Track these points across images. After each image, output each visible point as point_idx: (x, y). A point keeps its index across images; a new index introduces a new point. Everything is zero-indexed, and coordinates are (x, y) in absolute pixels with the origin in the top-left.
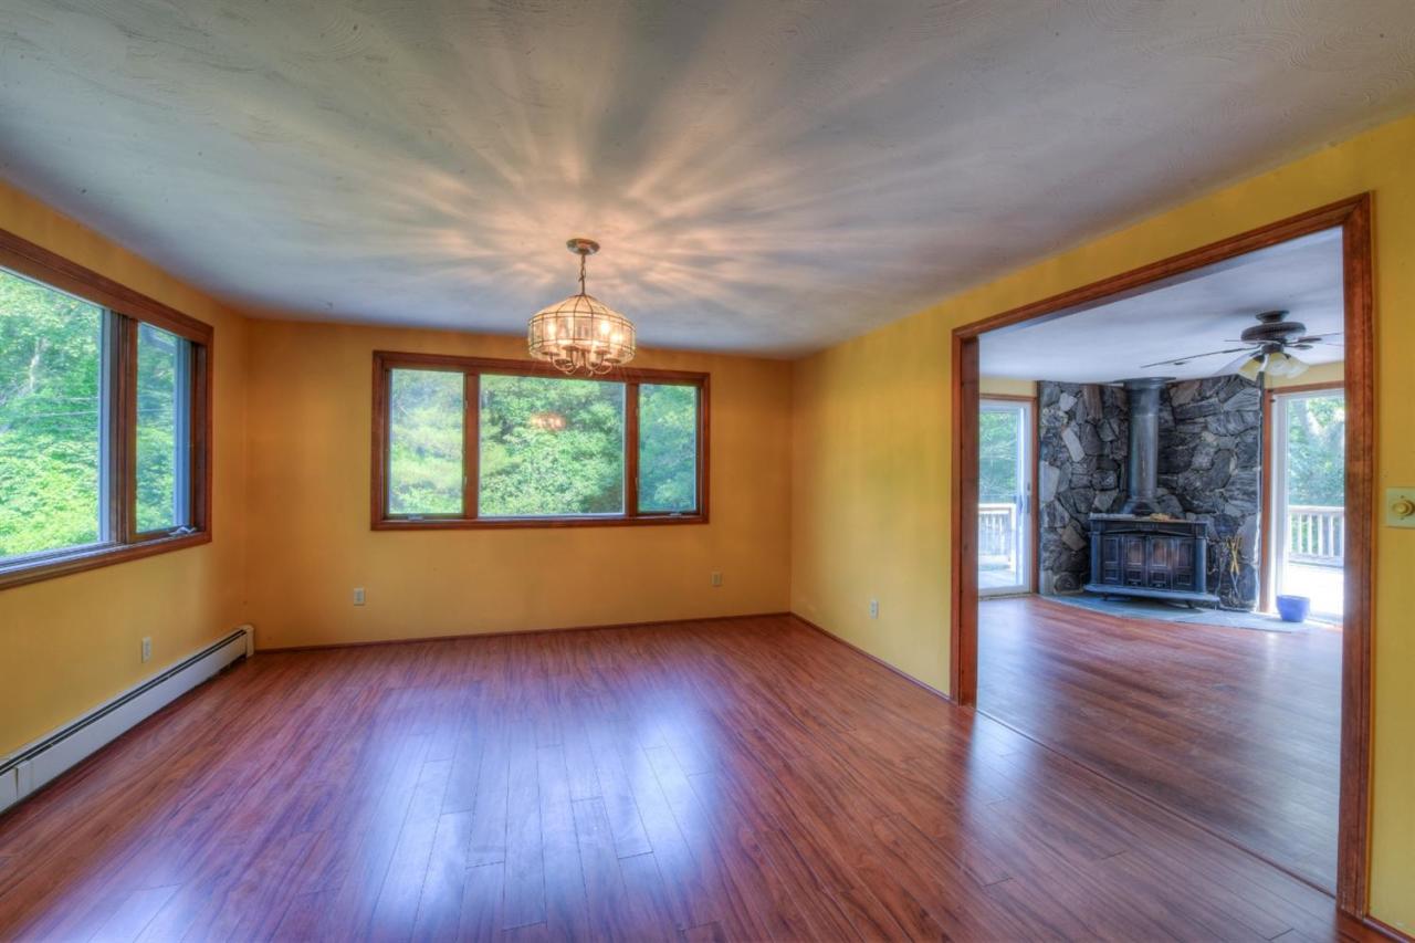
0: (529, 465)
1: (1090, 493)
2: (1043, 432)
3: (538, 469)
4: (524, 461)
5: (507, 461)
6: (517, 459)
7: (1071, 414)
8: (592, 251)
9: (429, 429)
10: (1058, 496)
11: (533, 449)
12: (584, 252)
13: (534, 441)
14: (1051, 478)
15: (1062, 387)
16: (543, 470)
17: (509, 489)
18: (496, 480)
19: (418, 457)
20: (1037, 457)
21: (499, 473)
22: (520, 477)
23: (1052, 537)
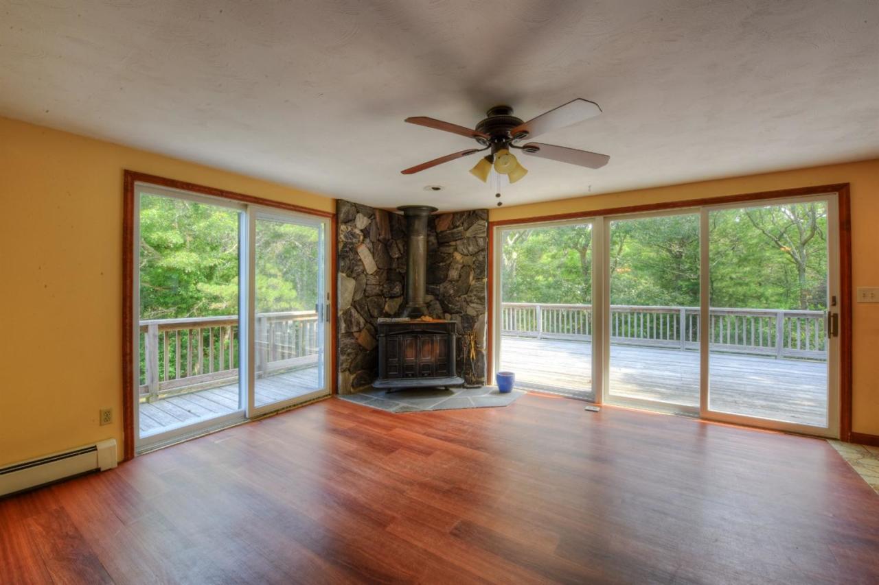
1: (382, 300)
2: (340, 246)
7: (366, 232)
10: (354, 304)
14: (348, 287)
15: (358, 208)
20: (336, 269)
23: (348, 341)
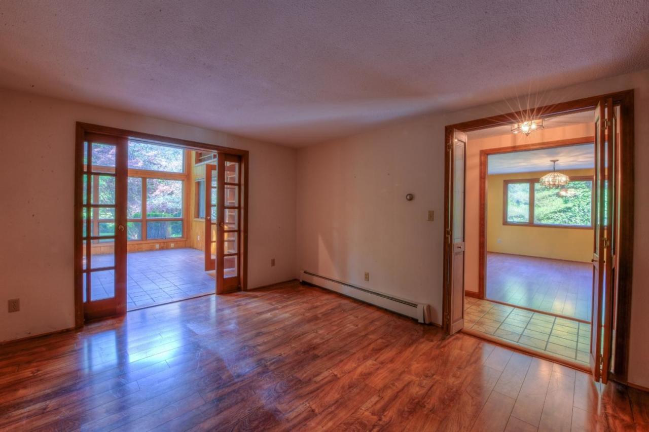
0: (577, 208)
3: (583, 210)
4: (575, 206)
5: (563, 206)
6: (570, 205)
9: (522, 193)
11: (580, 200)
13: (581, 196)
16: (586, 210)
17: (564, 220)
18: (556, 215)
19: (517, 205)
21: (560, 211)
22: (571, 214)
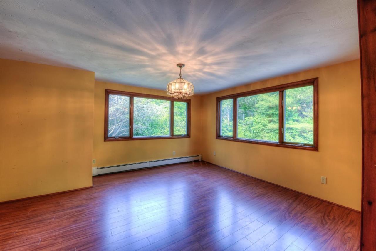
8: (183, 66)
12: (181, 67)
